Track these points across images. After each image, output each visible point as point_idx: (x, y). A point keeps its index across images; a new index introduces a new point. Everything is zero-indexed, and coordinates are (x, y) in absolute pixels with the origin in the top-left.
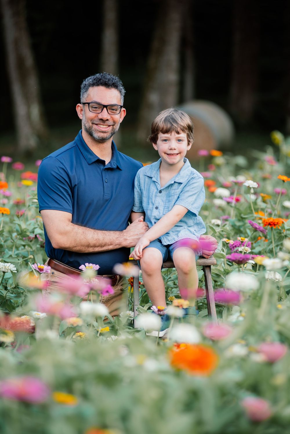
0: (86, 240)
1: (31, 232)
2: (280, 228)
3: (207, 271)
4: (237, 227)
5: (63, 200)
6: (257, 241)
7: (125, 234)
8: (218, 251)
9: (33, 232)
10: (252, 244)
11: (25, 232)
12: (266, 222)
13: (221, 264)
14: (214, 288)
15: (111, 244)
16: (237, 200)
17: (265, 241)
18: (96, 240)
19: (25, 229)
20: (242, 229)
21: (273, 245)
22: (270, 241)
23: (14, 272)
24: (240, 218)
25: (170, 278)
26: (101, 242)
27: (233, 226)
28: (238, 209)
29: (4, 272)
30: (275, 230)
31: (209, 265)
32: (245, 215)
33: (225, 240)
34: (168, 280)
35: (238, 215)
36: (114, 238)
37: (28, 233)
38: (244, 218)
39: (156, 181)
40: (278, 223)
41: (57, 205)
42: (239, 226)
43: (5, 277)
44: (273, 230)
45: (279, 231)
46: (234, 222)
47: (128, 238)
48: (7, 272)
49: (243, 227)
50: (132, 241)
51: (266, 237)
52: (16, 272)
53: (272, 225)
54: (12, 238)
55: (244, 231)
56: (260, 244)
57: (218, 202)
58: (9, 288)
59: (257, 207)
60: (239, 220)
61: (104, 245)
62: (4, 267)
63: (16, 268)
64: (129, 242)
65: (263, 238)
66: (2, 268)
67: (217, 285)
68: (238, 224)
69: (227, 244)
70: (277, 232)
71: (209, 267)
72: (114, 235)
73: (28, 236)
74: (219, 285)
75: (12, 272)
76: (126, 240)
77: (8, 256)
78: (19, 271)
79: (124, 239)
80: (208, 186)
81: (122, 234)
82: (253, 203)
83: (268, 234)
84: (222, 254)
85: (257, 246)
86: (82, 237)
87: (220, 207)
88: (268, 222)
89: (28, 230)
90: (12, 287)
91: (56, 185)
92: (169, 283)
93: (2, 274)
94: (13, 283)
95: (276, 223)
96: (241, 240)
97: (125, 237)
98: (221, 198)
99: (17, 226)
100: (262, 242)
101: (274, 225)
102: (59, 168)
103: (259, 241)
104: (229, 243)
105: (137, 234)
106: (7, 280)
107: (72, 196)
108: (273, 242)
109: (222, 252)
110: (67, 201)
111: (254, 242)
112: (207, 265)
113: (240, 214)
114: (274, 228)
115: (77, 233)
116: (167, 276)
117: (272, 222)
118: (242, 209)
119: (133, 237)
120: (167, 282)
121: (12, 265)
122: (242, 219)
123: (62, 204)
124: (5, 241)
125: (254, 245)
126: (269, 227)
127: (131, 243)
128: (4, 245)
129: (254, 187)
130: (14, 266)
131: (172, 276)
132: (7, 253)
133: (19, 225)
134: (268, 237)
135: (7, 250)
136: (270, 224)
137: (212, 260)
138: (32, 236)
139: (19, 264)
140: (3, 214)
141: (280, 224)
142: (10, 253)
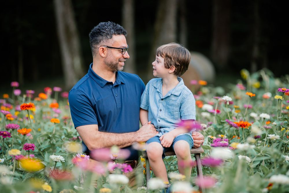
0: (110, 143)
1: (74, 135)
2: (248, 129)
3: (198, 157)
4: (218, 130)
5: (89, 117)
6: (232, 138)
7: (138, 134)
8: (205, 144)
9: (76, 134)
10: (229, 140)
11: (71, 134)
12: (238, 124)
13: (208, 153)
14: (203, 170)
15: (129, 143)
16: (218, 112)
17: (237, 138)
18: (118, 141)
19: (71, 132)
20: (221, 131)
21: (243, 141)
22: (242, 138)
23: (63, 161)
24: (220, 123)
25: (172, 163)
26: (121, 143)
27: (216, 129)
28: (219, 117)
29: (56, 162)
30: (245, 130)
31: (199, 153)
32: (223, 120)
33: (210, 136)
34: (170, 164)
35: (219, 121)
36: (131, 138)
37: (72, 135)
38: (223, 123)
39: (159, 91)
40: (246, 125)
41: (86, 122)
42: (220, 129)
43: (57, 166)
44: (244, 130)
45: (247, 131)
46: (216, 126)
47: (141, 136)
48: (58, 162)
49: (222, 129)
50: (143, 138)
51: (238, 136)
52: (64, 161)
53: (243, 126)
54: (61, 139)
55: (223, 132)
56: (234, 140)
57: (205, 114)
58: (59, 173)
59: (231, 115)
60: (220, 125)
61: (125, 144)
62: (56, 158)
63: (64, 159)
64: (141, 139)
65: (237, 137)
66: (55, 159)
67: (205, 169)
68: (219, 127)
69: (211, 139)
70: (247, 132)
71: (199, 154)
72: (130, 136)
73: (73, 137)
74: (206, 169)
75: (61, 161)
76: (139, 137)
77: (59, 151)
78: (67, 161)
79: (138, 137)
80: (197, 105)
81: (136, 134)
82: (229, 112)
83: (240, 133)
84: (208, 146)
85: (232, 142)
86: (108, 141)
87: (206, 118)
88: (240, 124)
89: (72, 133)
90: (62, 172)
91: (82, 107)
92: (171, 167)
93: (55, 163)
94: (62, 169)
95: (245, 125)
96: (221, 137)
97: (139, 136)
98: (206, 111)
99: (65, 130)
100: (236, 139)
101: (245, 126)
102: (81, 96)
103: (234, 138)
104: (212, 139)
105: (147, 133)
106: (58, 168)
107: (95, 113)
108: (244, 139)
109: (208, 145)
110: (92, 117)
111: (230, 139)
112: (197, 153)
113: (220, 120)
114: (244, 128)
115: (103, 138)
116: (170, 162)
117: (243, 124)
118: (221, 116)
119: (144, 136)
120: (170, 166)
121: (62, 156)
122: (222, 124)
123: (89, 120)
124: (57, 142)
125: (230, 141)
126: (241, 128)
127: (143, 139)
128: (56, 144)
129: (229, 100)
130: (63, 157)
131: (173, 162)
132: (58, 149)
133: (66, 130)
134: (240, 135)
135: (58, 148)
136: (241, 126)
137: (201, 150)
138: (75, 137)
139: (66, 157)
140: (55, 123)
141: (248, 125)
142: (60, 149)
